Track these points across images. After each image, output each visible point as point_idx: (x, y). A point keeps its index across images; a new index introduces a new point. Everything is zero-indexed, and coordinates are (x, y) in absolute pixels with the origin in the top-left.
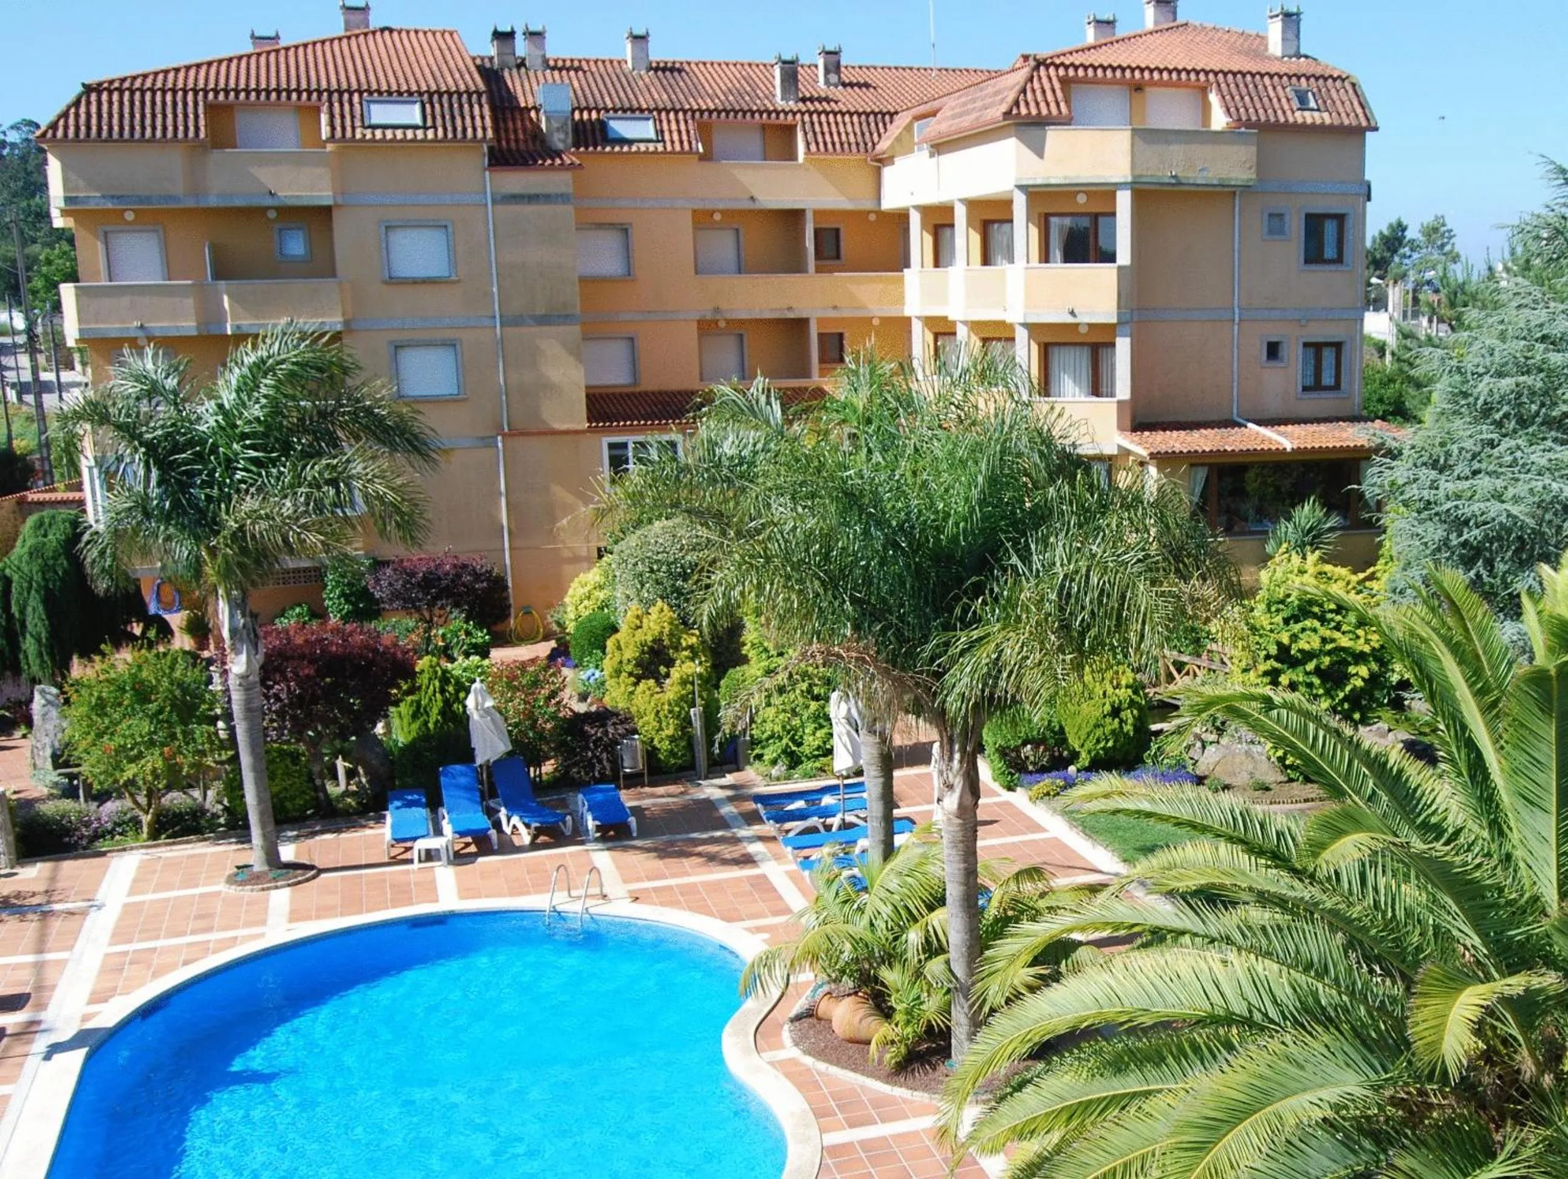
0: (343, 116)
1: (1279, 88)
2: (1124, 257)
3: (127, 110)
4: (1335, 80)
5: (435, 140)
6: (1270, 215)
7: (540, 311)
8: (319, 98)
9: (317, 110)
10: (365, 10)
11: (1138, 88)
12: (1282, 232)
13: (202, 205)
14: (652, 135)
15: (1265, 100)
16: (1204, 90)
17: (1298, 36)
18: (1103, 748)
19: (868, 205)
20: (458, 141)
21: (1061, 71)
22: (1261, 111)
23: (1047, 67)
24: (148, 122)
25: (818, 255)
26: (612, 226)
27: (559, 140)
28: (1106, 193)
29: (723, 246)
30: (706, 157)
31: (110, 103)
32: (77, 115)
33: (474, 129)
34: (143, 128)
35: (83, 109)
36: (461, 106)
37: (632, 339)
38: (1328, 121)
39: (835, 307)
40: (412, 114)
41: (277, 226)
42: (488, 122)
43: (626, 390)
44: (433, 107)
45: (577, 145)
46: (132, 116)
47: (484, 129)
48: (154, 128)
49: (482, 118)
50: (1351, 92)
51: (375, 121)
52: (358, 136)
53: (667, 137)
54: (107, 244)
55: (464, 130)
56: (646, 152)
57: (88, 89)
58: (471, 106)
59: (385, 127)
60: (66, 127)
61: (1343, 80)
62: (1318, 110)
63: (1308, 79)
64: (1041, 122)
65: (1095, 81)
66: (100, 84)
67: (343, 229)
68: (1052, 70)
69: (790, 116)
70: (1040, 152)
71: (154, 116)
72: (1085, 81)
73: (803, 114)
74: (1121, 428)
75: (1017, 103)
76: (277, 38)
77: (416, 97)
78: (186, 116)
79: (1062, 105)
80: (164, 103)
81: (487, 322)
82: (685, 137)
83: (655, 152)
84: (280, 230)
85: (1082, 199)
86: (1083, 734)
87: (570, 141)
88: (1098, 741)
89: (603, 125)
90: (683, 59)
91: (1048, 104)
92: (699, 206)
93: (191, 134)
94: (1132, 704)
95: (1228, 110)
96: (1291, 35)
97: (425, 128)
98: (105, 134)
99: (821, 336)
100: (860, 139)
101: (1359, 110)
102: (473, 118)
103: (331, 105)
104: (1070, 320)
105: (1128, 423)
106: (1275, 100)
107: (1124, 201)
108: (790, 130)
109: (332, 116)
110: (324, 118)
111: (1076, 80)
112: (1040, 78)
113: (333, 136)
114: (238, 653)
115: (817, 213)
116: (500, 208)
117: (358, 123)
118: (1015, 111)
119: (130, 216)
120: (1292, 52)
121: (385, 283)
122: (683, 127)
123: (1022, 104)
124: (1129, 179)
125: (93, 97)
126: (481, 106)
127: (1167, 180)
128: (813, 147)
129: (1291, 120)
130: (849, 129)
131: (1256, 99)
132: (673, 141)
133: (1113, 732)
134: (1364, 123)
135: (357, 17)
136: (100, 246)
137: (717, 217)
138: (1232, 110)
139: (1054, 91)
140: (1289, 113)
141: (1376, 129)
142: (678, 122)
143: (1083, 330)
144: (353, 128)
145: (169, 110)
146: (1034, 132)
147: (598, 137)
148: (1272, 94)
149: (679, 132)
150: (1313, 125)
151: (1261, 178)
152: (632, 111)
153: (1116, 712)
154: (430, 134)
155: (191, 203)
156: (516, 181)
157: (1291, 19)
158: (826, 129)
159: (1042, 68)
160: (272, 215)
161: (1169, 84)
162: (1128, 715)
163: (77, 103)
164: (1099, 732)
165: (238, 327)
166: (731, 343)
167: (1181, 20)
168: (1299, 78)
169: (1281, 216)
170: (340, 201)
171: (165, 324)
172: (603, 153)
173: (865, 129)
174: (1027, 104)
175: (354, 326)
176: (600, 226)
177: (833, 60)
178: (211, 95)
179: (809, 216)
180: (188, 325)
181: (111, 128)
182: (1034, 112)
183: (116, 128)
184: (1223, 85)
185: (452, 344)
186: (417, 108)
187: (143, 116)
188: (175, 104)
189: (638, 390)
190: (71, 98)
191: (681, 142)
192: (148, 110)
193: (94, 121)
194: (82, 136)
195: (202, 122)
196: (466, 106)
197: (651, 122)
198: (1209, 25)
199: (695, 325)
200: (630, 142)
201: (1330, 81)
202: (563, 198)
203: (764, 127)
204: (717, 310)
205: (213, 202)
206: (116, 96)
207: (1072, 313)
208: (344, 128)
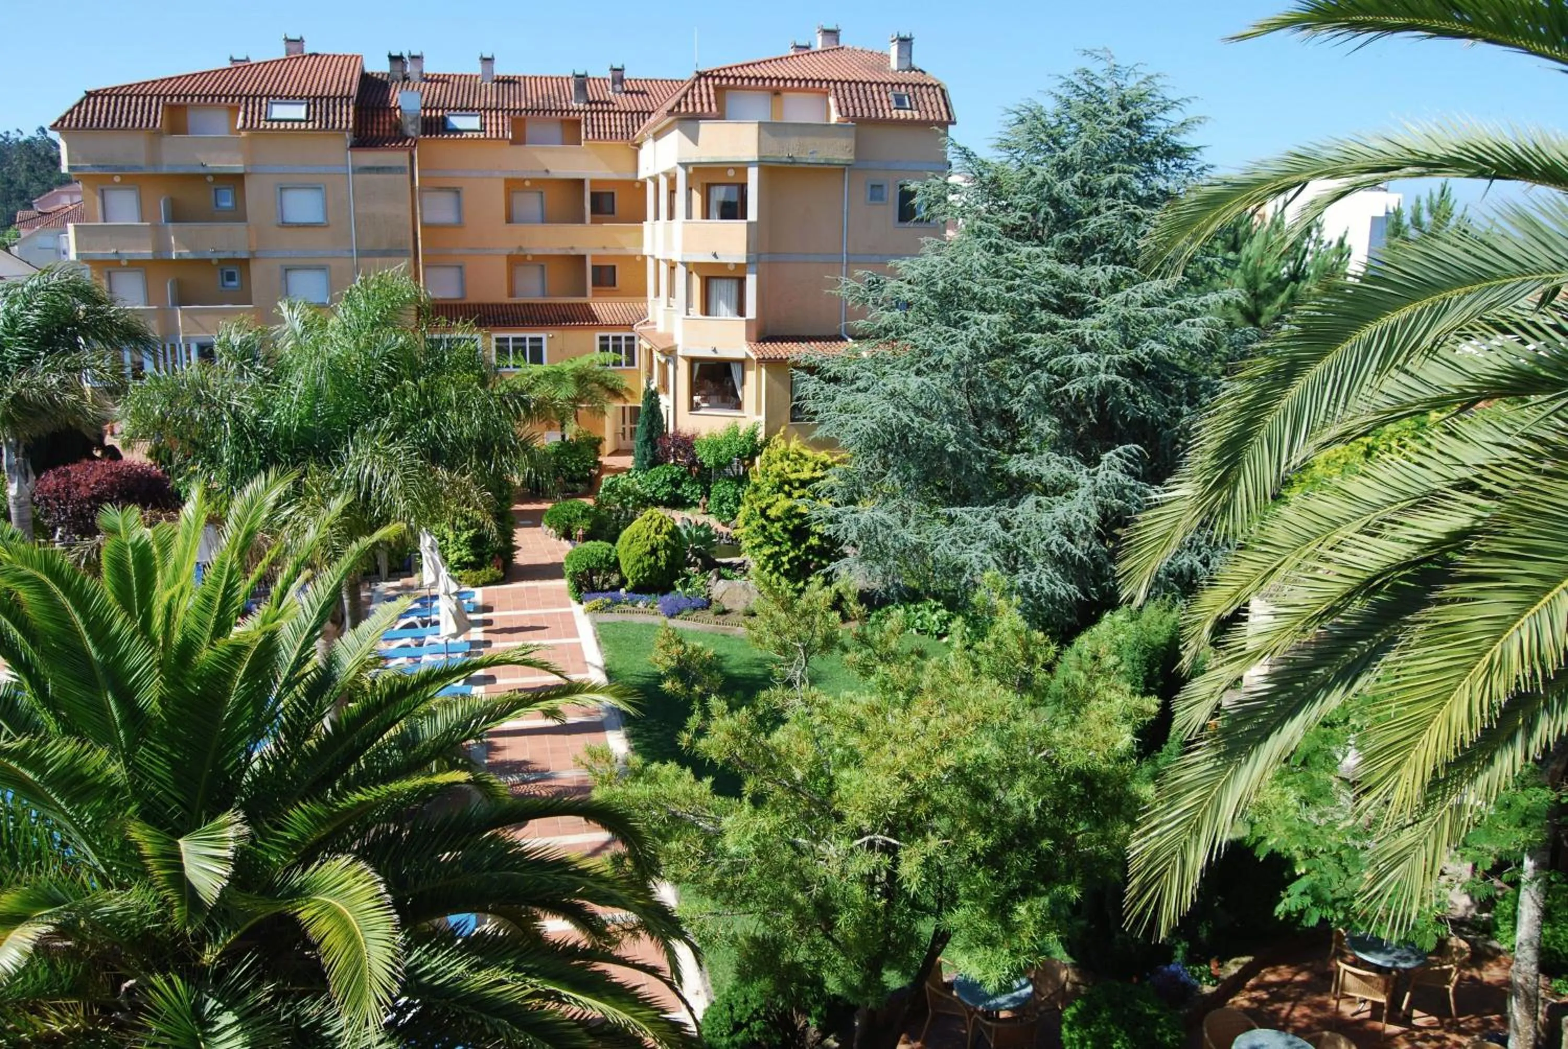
0: (253, 113)
1: (883, 94)
2: (753, 214)
3: (112, 108)
4: (928, 87)
5: (313, 129)
6: (873, 186)
7: (384, 247)
8: (240, 101)
9: (239, 109)
10: (300, 41)
11: (777, 93)
12: (881, 199)
13: (159, 172)
14: (478, 127)
15: (871, 102)
16: (826, 94)
17: (910, 56)
18: (643, 577)
19: (629, 176)
20: (329, 130)
21: (717, 81)
22: (866, 110)
23: (707, 78)
24: (124, 116)
25: (593, 211)
26: (448, 189)
27: (412, 129)
28: (741, 168)
29: (530, 204)
30: (513, 142)
31: (102, 104)
32: (79, 112)
33: (341, 122)
34: (120, 120)
35: (83, 108)
36: (334, 106)
37: (460, 267)
38: (917, 116)
39: (604, 248)
40: (299, 112)
41: (214, 187)
42: (351, 118)
43: (458, 302)
44: (315, 107)
45: (424, 134)
46: (115, 112)
47: (347, 122)
48: (127, 120)
49: (348, 114)
50: (939, 95)
51: (274, 116)
52: (262, 126)
53: (488, 128)
54: (103, 198)
55: (334, 122)
56: (472, 138)
57: (89, 94)
58: (341, 106)
59: (280, 121)
60: (71, 120)
61: (935, 87)
62: (911, 109)
63: (907, 86)
64: (696, 118)
65: (742, 88)
66: (97, 91)
67: (251, 188)
68: (710, 81)
69: (577, 114)
70: (695, 140)
71: (129, 112)
72: (734, 88)
73: (586, 112)
74: (748, 339)
75: (679, 104)
76: (247, 60)
77: (305, 100)
78: (150, 112)
79: (713, 105)
80: (137, 104)
81: (348, 254)
82: (500, 128)
83: (479, 138)
84: (216, 190)
85: (731, 173)
86: (631, 563)
87: (419, 130)
88: (638, 572)
89: (444, 120)
90: (521, 74)
91: (702, 105)
92: (510, 176)
93: (151, 125)
94: (667, 546)
95: (840, 109)
96: (905, 55)
97: (307, 121)
98: (95, 124)
99: (594, 267)
100: (624, 130)
101: (943, 109)
102: (341, 115)
103: (247, 105)
104: (714, 260)
105: (754, 336)
106: (878, 102)
107: (753, 176)
108: (578, 122)
109: (246, 113)
110: (241, 114)
111: (728, 87)
112: (700, 86)
113: (245, 125)
114: (12, 481)
115: (593, 182)
116: (357, 176)
117: (263, 118)
118: (676, 110)
119: (117, 179)
120: (905, 67)
121: (279, 226)
122: (500, 121)
123: (683, 105)
124: (756, 159)
125: (92, 100)
126: (348, 107)
127: (784, 160)
128: (590, 136)
129: (888, 116)
130: (618, 123)
131: (863, 101)
132: (492, 131)
133: (650, 566)
134: (945, 118)
135: (294, 47)
136: (98, 200)
137: (527, 183)
138: (844, 109)
139: (708, 95)
140: (887, 111)
141: (954, 123)
142: (497, 117)
143: (731, 268)
144: (259, 121)
145: (139, 108)
146: (691, 125)
147: (440, 127)
148: (876, 97)
149: (497, 125)
150: (905, 120)
151: (857, 159)
152: (465, 110)
153: (654, 551)
154: (310, 126)
155: (151, 171)
156: (369, 157)
157: (905, 42)
158: (601, 123)
159: (703, 80)
160: (210, 179)
161: (799, 90)
162: (662, 553)
163: (80, 104)
164: (640, 565)
165: (180, 254)
166: (536, 271)
167: (841, 45)
168: (900, 85)
169: (881, 186)
170: (249, 171)
171: (132, 251)
172: (437, 139)
173: (629, 123)
174: (687, 104)
175: (257, 255)
176: (440, 189)
177: (618, 76)
178: (168, 99)
179: (587, 186)
180: (147, 252)
181: (99, 120)
182: (691, 109)
183: (103, 121)
184: (840, 92)
185: (321, 268)
186: (304, 108)
187: (122, 112)
188: (144, 104)
189: (464, 302)
190: (77, 100)
191: (497, 131)
192: (125, 109)
193: (89, 116)
194: (80, 125)
195: (159, 117)
196: (338, 107)
197: (478, 118)
198: (859, 48)
199: (505, 259)
200: (461, 132)
201: (924, 88)
202: (401, 170)
203: (563, 122)
204: (520, 248)
205: (165, 170)
206: (106, 99)
207: (715, 255)
208: (252, 121)
